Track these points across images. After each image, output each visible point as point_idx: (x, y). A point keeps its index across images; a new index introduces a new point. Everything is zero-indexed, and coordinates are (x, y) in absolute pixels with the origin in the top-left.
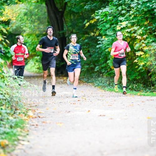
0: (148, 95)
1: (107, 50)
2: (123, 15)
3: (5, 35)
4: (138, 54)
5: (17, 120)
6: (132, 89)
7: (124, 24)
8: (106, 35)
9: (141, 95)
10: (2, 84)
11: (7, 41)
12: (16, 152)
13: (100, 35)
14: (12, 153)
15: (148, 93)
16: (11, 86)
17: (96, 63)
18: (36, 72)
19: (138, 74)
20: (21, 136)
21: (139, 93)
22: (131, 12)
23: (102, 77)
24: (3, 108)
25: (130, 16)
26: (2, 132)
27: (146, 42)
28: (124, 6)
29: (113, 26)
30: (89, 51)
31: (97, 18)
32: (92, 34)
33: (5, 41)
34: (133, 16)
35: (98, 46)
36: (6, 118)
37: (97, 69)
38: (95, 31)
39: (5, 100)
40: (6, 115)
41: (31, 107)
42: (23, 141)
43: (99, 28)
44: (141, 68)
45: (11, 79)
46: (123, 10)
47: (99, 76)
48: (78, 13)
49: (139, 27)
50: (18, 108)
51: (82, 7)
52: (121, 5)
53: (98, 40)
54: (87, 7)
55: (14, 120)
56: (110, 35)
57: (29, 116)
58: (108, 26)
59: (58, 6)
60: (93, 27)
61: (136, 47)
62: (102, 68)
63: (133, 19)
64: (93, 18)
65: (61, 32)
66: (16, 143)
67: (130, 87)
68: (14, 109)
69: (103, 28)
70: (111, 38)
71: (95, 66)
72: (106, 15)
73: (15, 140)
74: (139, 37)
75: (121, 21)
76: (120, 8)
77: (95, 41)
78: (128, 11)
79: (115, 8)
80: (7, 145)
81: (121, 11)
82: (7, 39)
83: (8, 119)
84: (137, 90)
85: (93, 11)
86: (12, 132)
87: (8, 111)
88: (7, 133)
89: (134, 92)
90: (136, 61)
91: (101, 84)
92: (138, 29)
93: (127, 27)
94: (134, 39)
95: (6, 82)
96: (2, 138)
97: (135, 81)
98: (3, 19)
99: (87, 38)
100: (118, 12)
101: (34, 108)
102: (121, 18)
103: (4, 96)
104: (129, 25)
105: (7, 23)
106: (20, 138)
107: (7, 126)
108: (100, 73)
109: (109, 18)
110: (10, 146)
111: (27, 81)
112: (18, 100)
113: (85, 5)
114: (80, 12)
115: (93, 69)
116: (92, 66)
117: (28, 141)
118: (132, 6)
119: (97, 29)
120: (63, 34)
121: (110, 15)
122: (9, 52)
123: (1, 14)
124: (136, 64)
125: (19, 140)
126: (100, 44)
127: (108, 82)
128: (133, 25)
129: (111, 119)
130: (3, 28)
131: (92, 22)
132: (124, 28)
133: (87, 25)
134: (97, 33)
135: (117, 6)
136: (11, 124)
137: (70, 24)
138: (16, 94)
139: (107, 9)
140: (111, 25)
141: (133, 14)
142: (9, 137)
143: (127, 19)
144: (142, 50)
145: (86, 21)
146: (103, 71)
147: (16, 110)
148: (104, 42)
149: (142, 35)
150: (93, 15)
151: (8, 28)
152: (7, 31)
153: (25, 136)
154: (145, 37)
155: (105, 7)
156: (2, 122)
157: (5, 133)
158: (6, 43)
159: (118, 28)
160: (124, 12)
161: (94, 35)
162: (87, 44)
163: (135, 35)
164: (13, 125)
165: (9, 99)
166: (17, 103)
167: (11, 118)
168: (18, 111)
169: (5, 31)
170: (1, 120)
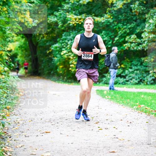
0: (76, 85)
1: (57, 64)
2: (64, 48)
3: (9, 56)
4: (71, 66)
5: (15, 96)
6: (68, 82)
7: (65, 52)
8: (57, 57)
9: (73, 85)
10: (7, 79)
11: (10, 59)
12: (14, 112)
13: (54, 57)
14: (12, 112)
15: (76, 84)
16: (13, 80)
17: (52, 70)
18: (24, 74)
19: (71, 75)
20: (17, 104)
21: (72, 84)
22: (68, 46)
23: (55, 76)
24: (8, 91)
25: (68, 48)
26: (7, 102)
27: (75, 60)
28: (65, 44)
29: (60, 52)
30: (48, 65)
31: (52, 49)
32: (50, 56)
33: (9, 60)
34: (69, 48)
35: (52, 62)
36: (10, 95)
37: (52, 72)
38: (51, 55)
39: (9, 87)
40: (9, 94)
41: (21, 90)
42: (18, 106)
43: (53, 53)
44: (72, 72)
45: (12, 77)
46: (64, 45)
47: (53, 76)
48: (43, 46)
49: (71, 53)
50: (15, 91)
51: (45, 44)
52: (63, 43)
53: (53, 59)
54: (47, 44)
55: (13, 96)
56: (58, 57)
57: (20, 95)
58: (57, 53)
59: (34, 43)
60: (50, 53)
61: (70, 62)
62: (55, 72)
63: (69, 49)
64: (51, 49)
65: (35, 56)
66: (14, 107)
67: (68, 81)
68: (13, 91)
69: (55, 54)
70: (58, 58)
71: (51, 71)
72: (56, 48)
73: (14, 106)
74: (72, 58)
75: (63, 50)
76: (63, 44)
77: (51, 60)
78: (67, 46)
79: (60, 44)
80: (10, 108)
81: (63, 46)
82: (10, 58)
83: (10, 96)
84: (71, 82)
85: (50, 46)
86: (13, 102)
87: (11, 92)
88: (10, 103)
89: (70, 83)
90: (70, 69)
91: (54, 80)
92: (72, 54)
93: (66, 53)
94: (69, 59)
95: (10, 79)
96: (8, 105)
97: (70, 78)
98: (8, 49)
99: (48, 58)
100: (62, 46)
101: (23, 91)
102: (63, 49)
103: (9, 85)
104: (67, 52)
105: (10, 51)
106: (16, 105)
107: (10, 99)
108: (53, 75)
109: (58, 49)
110: (11, 108)
111: (20, 78)
112: (14, 87)
113: (46, 43)
114: (44, 46)
115: (50, 72)
116: (50, 71)
117: (20, 106)
118: (69, 43)
119: (52, 54)
120: (37, 57)
121: (59, 47)
122: (11, 64)
123: (7, 47)
124: (70, 70)
125: (15, 106)
126: (53, 61)
127: (57, 79)
128: (69, 52)
129: (59, 96)
130: (9, 53)
131: (50, 51)
132: (64, 54)
133: (48, 52)
134: (52, 56)
135: (62, 43)
136: (12, 98)
137: (39, 52)
138: (14, 84)
139: (57, 45)
140: (59, 52)
141: (69, 47)
142: (11, 104)
143: (66, 49)
144: (73, 64)
145: (47, 51)
146: (55, 73)
147: (15, 92)
148: (56, 60)
149: (73, 57)
150: (50, 48)
151: (10, 53)
152: (10, 55)
153: (18, 104)
154: (74, 58)
155: (56, 44)
156: (8, 97)
157: (9, 102)
158: (10, 60)
159: (62, 54)
160: (65, 46)
161: (51, 57)
162: (48, 61)
163: (70, 57)
164: (13, 99)
165: (11, 87)
166: (15, 88)
167: (12, 95)
168: (16, 92)
169: (9, 55)
170: (7, 96)
